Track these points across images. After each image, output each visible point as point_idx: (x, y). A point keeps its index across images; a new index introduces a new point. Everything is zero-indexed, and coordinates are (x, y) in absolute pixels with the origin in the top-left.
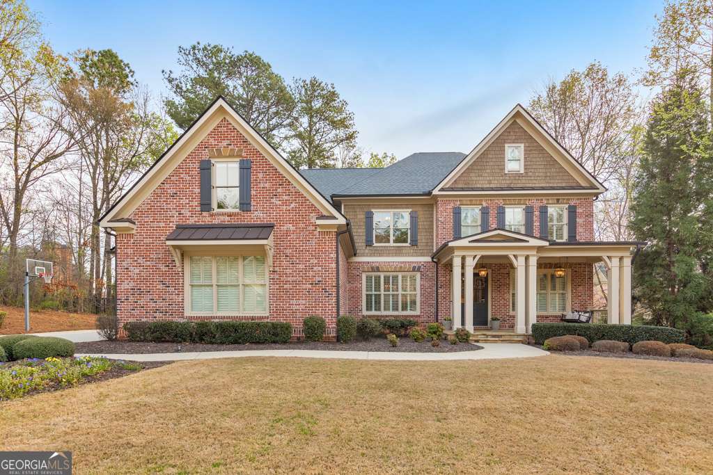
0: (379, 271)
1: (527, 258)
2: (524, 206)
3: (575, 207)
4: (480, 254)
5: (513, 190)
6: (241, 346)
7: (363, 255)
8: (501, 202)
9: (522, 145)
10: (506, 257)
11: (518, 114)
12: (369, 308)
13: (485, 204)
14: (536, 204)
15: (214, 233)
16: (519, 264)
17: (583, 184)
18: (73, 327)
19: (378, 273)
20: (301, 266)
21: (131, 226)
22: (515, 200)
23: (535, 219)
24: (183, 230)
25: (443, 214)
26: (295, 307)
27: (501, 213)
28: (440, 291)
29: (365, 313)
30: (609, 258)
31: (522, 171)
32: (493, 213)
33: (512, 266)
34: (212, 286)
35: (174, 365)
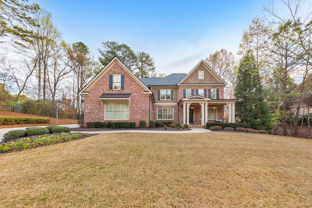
0: (162, 107)
1: (205, 104)
2: (204, 89)
3: (218, 89)
4: (191, 102)
5: (200, 84)
6: (121, 129)
7: (157, 103)
8: (197, 88)
9: (203, 71)
10: (199, 103)
11: (202, 62)
12: (159, 118)
13: (192, 88)
14: (207, 88)
15: (113, 96)
16: (203, 105)
17: (221, 83)
18: (71, 123)
19: (161, 108)
20: (139, 106)
21: (89, 94)
22: (201, 87)
23: (207, 92)
24: (104, 95)
25: (180, 91)
26: (137, 118)
27: (197, 91)
28: (179, 113)
29: (158, 119)
30: (228, 104)
31: (203, 79)
32: (195, 91)
33: (200, 106)
34: (112, 111)
35: (100, 135)
